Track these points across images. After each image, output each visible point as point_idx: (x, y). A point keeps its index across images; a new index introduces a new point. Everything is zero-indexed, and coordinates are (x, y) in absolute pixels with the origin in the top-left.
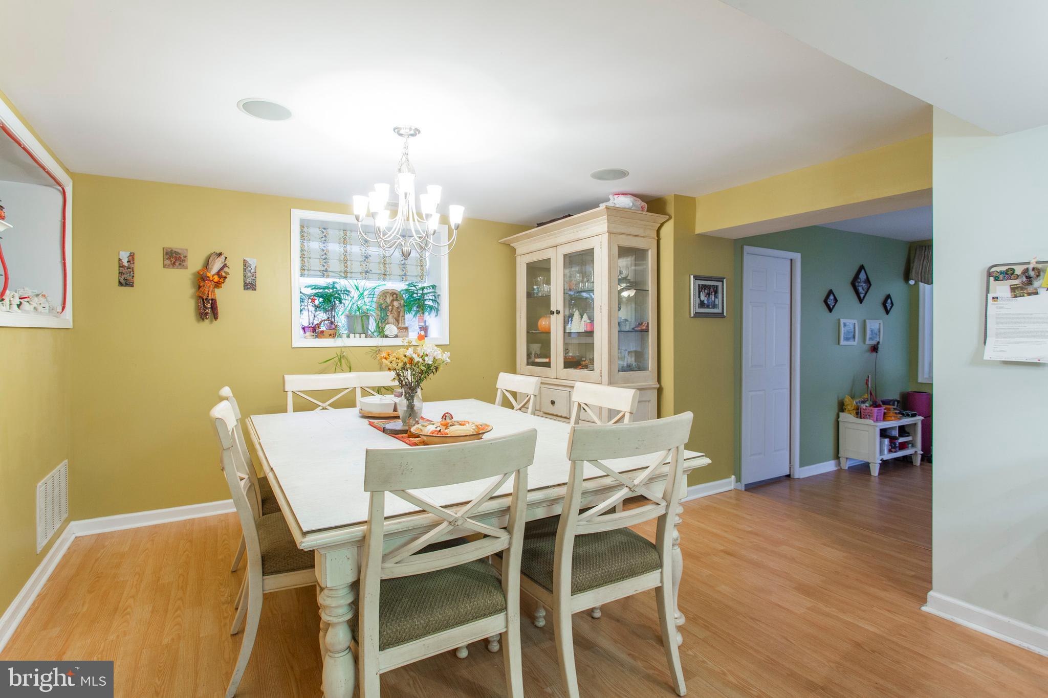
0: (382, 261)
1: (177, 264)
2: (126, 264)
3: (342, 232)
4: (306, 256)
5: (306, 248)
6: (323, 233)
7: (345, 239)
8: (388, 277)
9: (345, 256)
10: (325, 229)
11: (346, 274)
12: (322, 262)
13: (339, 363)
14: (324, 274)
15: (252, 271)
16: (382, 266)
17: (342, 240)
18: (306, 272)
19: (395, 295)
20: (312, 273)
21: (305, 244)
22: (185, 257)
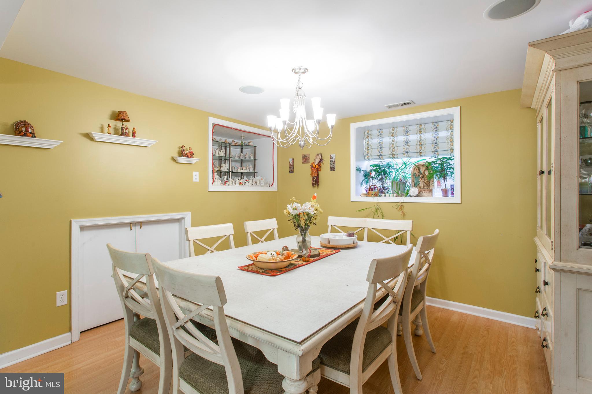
0: (419, 143)
1: (306, 161)
2: (291, 164)
3: (391, 130)
4: (370, 148)
5: (370, 143)
6: (380, 132)
7: (393, 133)
8: (423, 154)
9: (393, 144)
10: (381, 130)
11: (393, 156)
12: (379, 150)
13: (376, 213)
14: (380, 157)
15: (334, 161)
16: (419, 147)
17: (391, 134)
18: (370, 158)
19: (428, 166)
20: (373, 157)
21: (370, 141)
22: (309, 158)
